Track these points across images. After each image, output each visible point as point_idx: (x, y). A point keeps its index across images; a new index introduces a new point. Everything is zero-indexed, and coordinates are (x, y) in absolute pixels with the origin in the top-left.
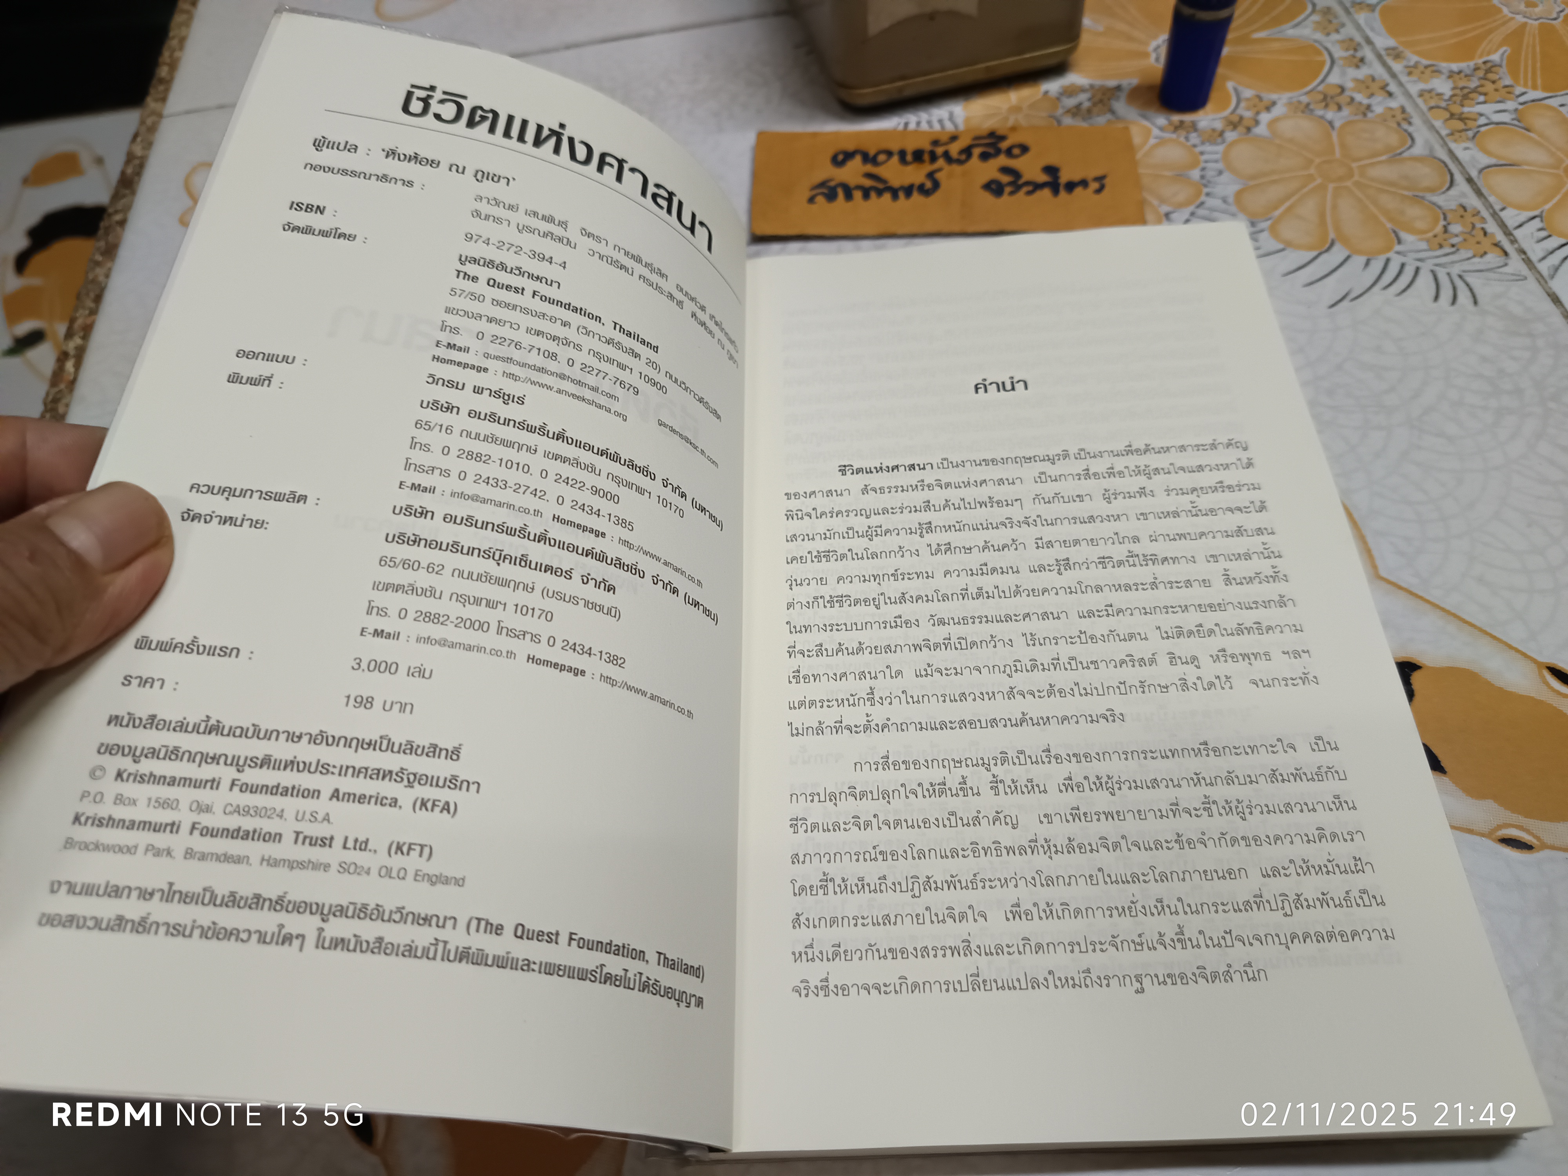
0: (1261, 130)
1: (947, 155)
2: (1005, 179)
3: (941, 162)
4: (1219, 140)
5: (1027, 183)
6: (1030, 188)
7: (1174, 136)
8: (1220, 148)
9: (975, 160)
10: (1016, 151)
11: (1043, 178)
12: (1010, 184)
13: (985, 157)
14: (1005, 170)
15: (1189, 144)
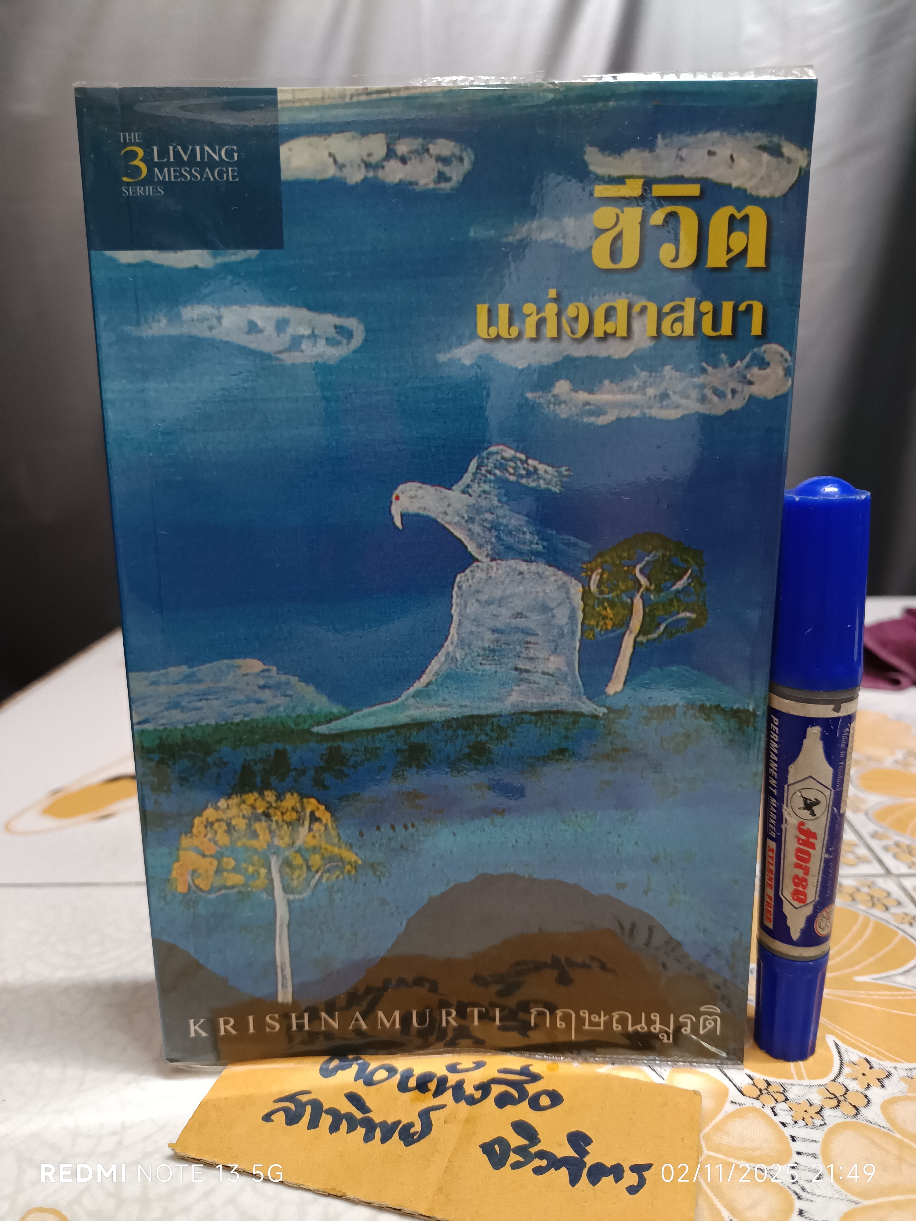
0: (872, 1113)
1: (458, 1087)
2: (516, 1140)
3: (447, 1097)
4: (818, 1121)
5: (542, 1155)
6: (544, 1163)
7: (758, 1104)
8: (818, 1134)
9: (490, 1101)
10: (545, 1101)
11: (566, 1151)
12: (520, 1150)
13: (502, 1101)
14: (521, 1128)
15: (777, 1119)
